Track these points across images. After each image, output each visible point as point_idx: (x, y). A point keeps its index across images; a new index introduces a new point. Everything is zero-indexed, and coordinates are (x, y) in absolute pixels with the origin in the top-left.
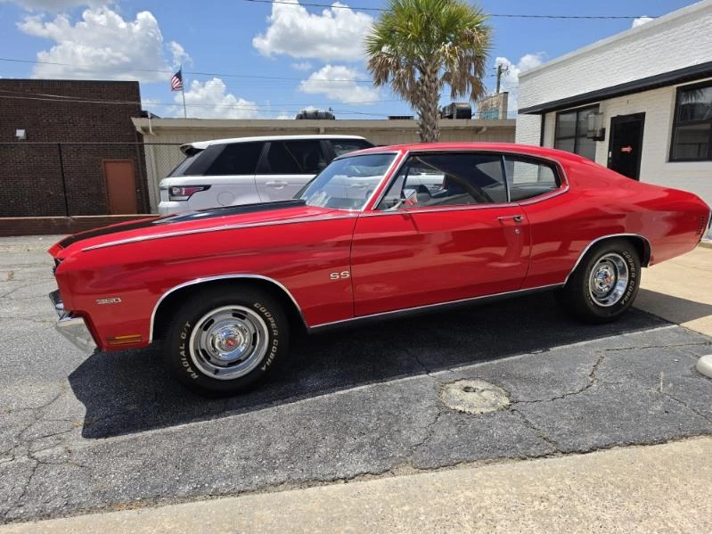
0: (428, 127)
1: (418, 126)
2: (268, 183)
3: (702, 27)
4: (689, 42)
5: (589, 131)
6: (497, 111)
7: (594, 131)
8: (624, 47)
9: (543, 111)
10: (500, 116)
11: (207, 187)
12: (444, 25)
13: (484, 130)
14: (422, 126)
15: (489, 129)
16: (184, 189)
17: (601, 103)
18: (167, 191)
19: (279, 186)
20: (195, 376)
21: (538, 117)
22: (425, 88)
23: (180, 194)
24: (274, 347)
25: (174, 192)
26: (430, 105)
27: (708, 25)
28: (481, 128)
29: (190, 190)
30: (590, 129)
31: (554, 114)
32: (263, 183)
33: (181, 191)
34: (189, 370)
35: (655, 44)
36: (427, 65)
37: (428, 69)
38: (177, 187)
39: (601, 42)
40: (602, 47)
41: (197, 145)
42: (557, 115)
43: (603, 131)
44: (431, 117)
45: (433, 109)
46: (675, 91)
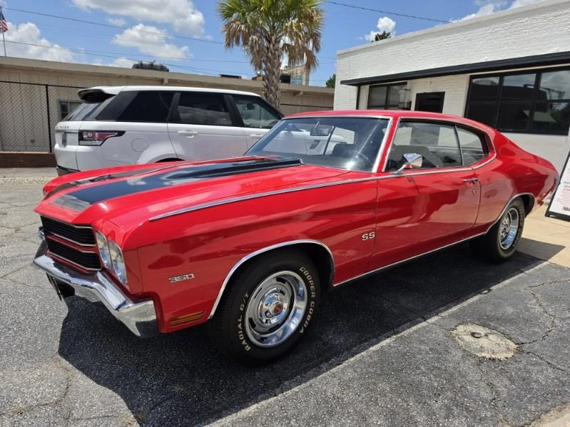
0: (272, 88)
1: (263, 86)
2: (180, 132)
3: (492, 33)
4: (481, 42)
5: (401, 103)
6: (301, 79)
7: (404, 103)
8: (429, 40)
9: (359, 83)
10: (304, 83)
11: (121, 133)
12: (289, 4)
13: (301, 93)
14: (267, 87)
15: (305, 93)
16: (97, 134)
17: (409, 82)
18: (77, 135)
19: (191, 135)
20: (248, 348)
21: (355, 88)
22: (270, 54)
23: (92, 139)
24: (311, 309)
25: (85, 136)
26: (275, 70)
27: (496, 32)
28: (299, 92)
29: (103, 135)
30: (401, 101)
31: (368, 86)
32: (175, 131)
33: (94, 135)
34: (244, 343)
35: (454, 41)
36: (272, 35)
37: (273, 38)
38: (88, 131)
39: (410, 34)
40: (412, 38)
41: (107, 89)
42: (370, 87)
43: (410, 103)
44: (275, 80)
45: (276, 73)
46: (469, 78)
